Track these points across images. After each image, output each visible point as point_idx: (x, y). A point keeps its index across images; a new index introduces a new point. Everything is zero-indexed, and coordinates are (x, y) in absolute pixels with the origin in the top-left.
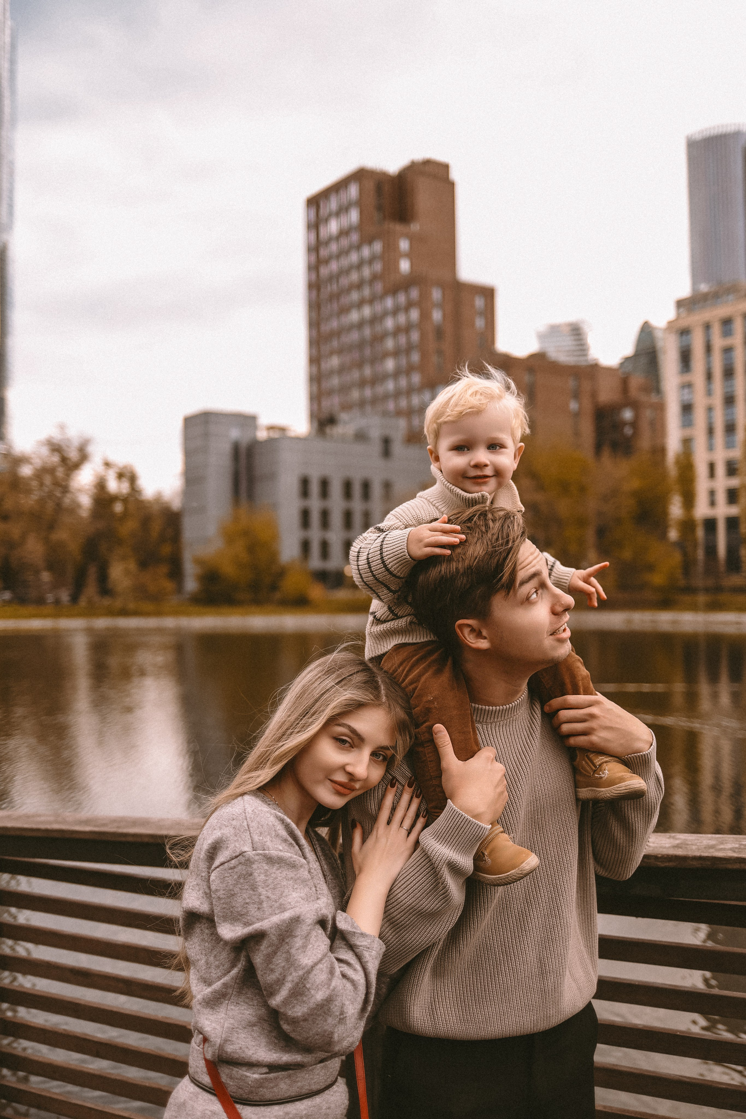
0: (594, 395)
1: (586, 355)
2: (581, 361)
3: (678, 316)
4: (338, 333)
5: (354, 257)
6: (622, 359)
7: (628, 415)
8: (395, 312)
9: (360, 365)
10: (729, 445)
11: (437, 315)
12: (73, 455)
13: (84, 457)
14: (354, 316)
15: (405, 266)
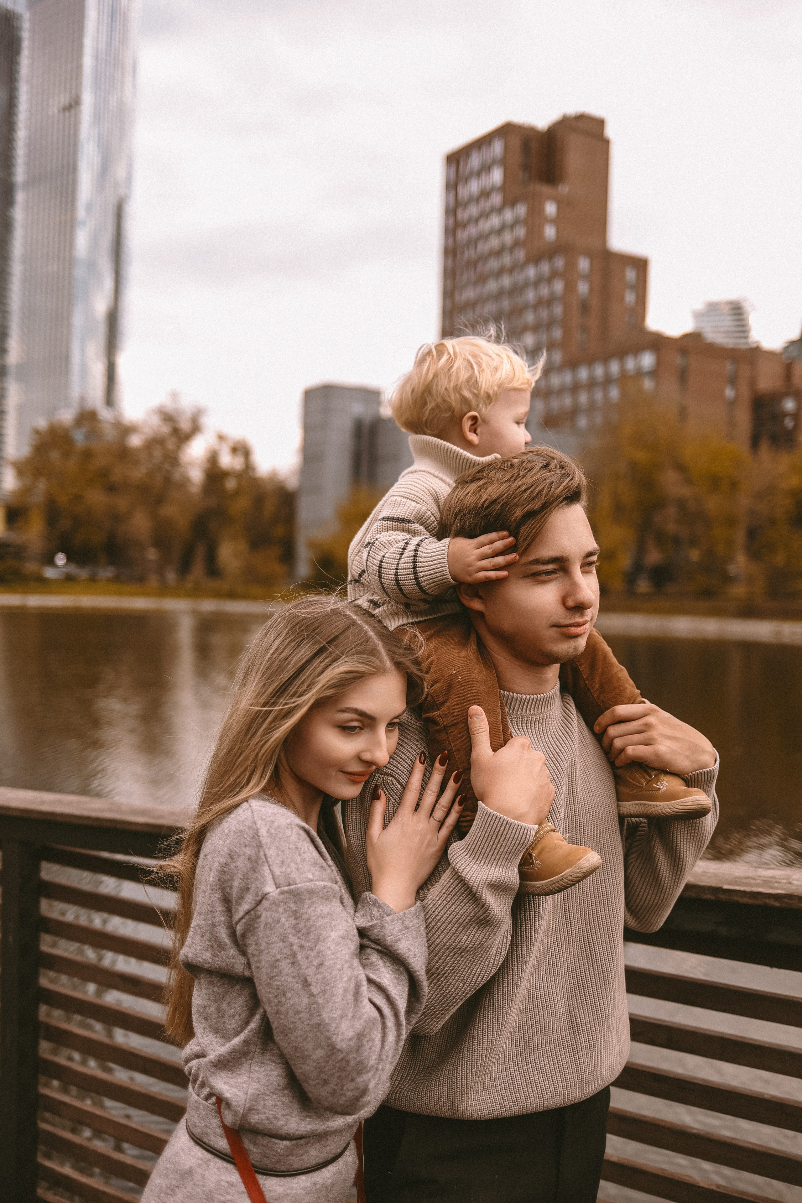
0: (753, 382)
1: (746, 337)
2: (741, 344)
4: (473, 304)
5: (495, 221)
6: (787, 342)
7: (789, 405)
8: (537, 283)
11: (583, 288)
12: (185, 425)
13: (196, 429)
14: (492, 286)
15: (550, 232)
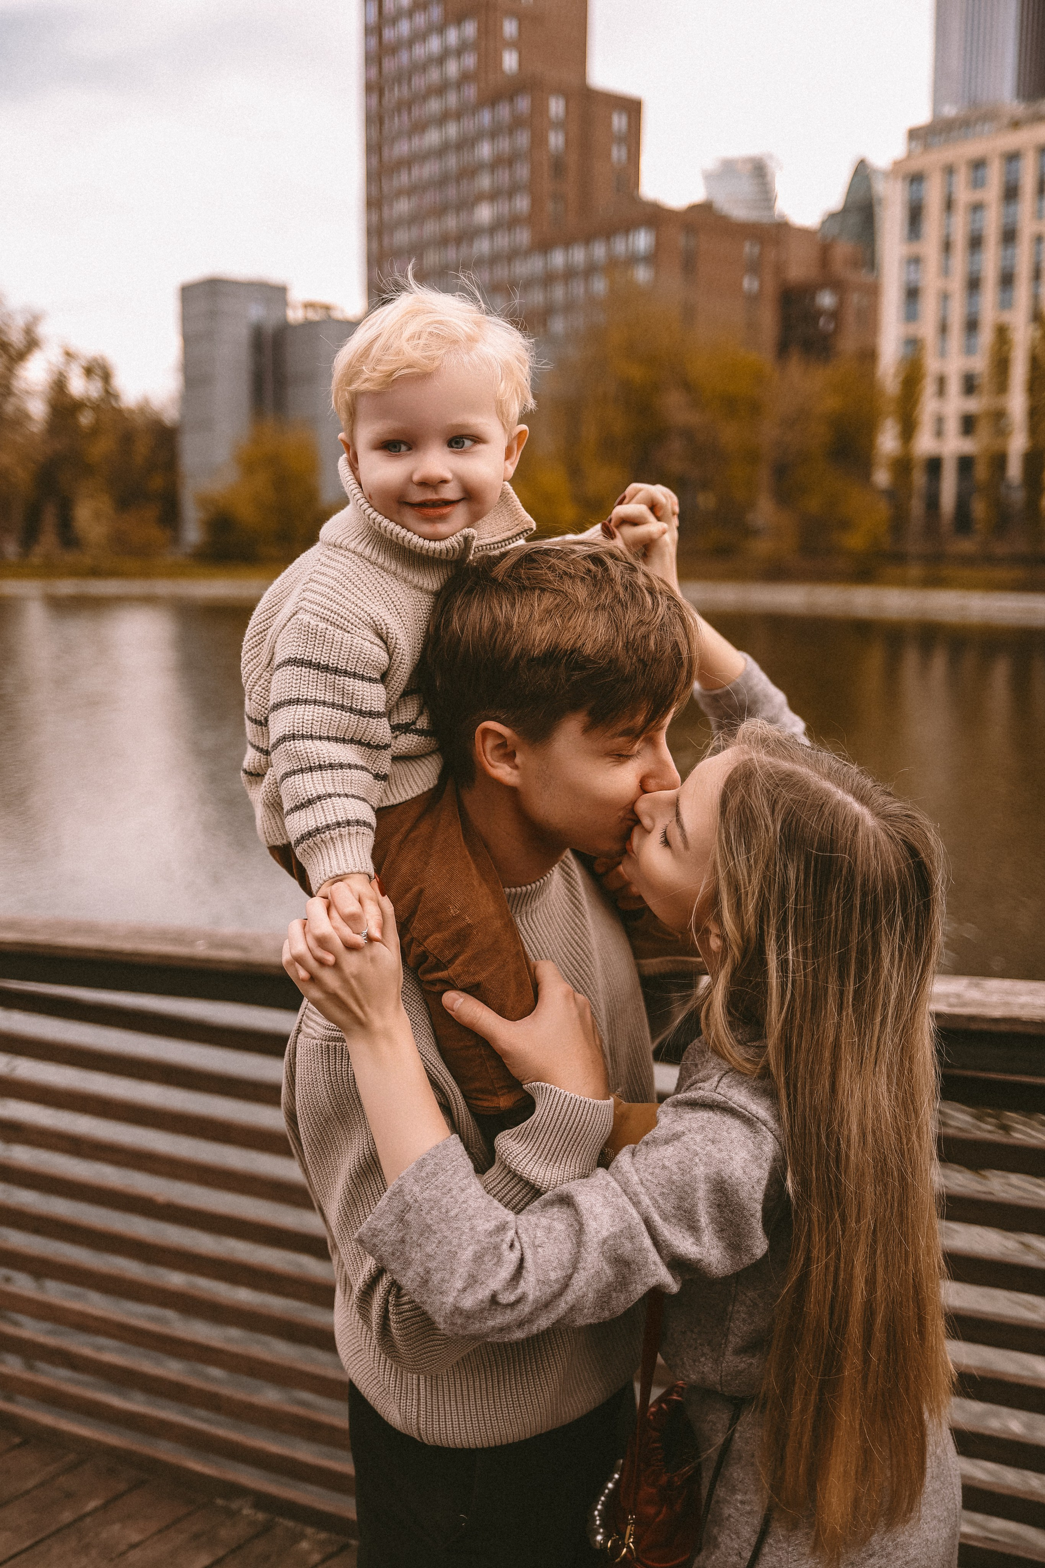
0: (780, 268)
1: (771, 208)
2: (764, 217)
3: (910, 155)
4: (408, 162)
5: (434, 44)
6: (825, 215)
7: (826, 300)
8: (494, 133)
9: (441, 211)
10: (969, 350)
11: (556, 140)
12: (16, 339)
13: (32, 343)
14: (432, 138)
15: (510, 61)
